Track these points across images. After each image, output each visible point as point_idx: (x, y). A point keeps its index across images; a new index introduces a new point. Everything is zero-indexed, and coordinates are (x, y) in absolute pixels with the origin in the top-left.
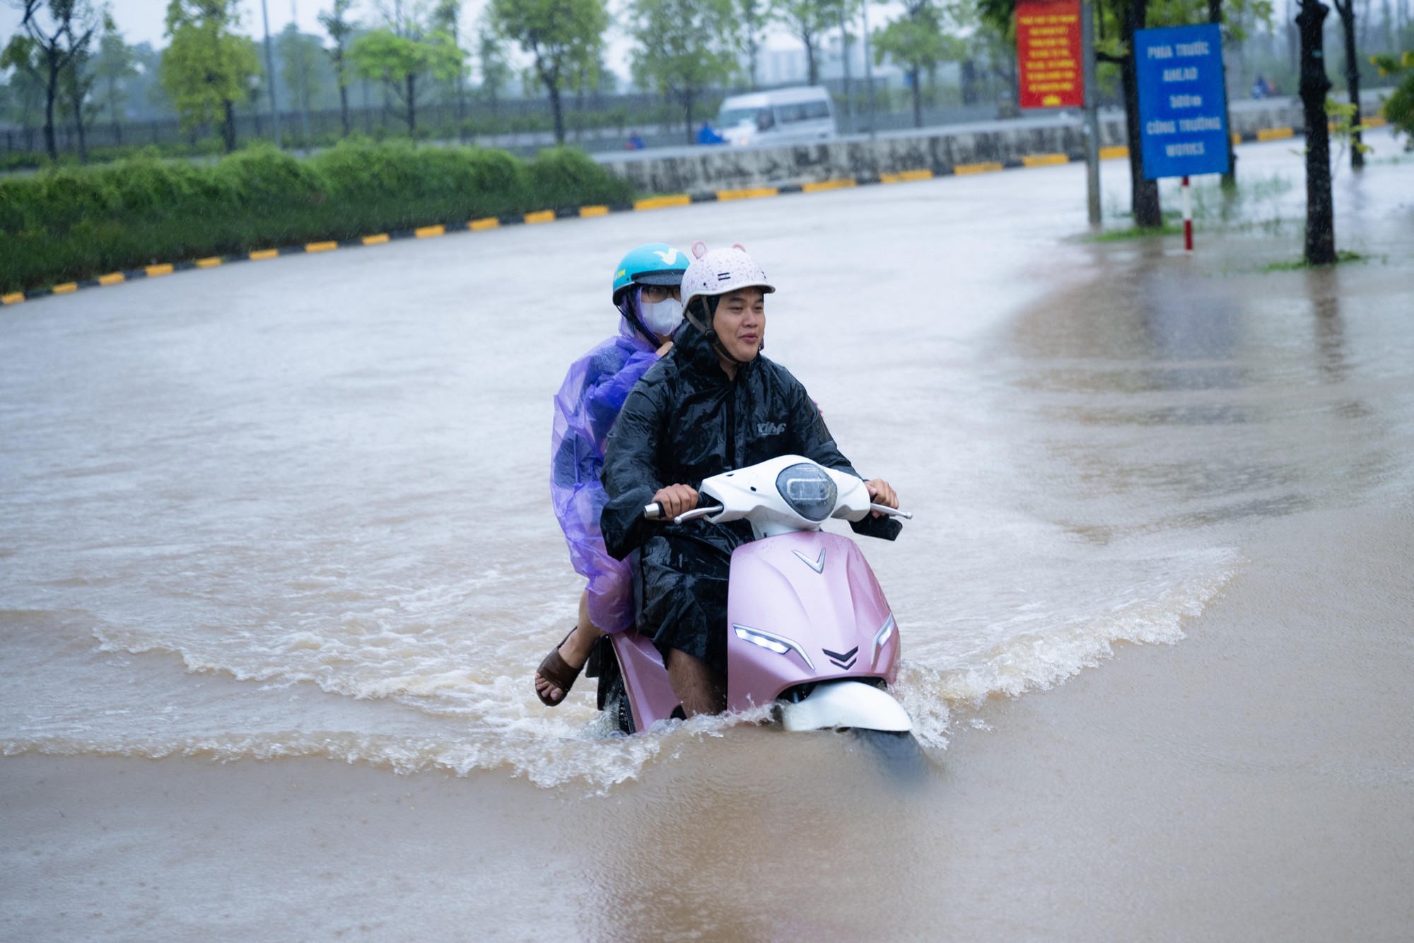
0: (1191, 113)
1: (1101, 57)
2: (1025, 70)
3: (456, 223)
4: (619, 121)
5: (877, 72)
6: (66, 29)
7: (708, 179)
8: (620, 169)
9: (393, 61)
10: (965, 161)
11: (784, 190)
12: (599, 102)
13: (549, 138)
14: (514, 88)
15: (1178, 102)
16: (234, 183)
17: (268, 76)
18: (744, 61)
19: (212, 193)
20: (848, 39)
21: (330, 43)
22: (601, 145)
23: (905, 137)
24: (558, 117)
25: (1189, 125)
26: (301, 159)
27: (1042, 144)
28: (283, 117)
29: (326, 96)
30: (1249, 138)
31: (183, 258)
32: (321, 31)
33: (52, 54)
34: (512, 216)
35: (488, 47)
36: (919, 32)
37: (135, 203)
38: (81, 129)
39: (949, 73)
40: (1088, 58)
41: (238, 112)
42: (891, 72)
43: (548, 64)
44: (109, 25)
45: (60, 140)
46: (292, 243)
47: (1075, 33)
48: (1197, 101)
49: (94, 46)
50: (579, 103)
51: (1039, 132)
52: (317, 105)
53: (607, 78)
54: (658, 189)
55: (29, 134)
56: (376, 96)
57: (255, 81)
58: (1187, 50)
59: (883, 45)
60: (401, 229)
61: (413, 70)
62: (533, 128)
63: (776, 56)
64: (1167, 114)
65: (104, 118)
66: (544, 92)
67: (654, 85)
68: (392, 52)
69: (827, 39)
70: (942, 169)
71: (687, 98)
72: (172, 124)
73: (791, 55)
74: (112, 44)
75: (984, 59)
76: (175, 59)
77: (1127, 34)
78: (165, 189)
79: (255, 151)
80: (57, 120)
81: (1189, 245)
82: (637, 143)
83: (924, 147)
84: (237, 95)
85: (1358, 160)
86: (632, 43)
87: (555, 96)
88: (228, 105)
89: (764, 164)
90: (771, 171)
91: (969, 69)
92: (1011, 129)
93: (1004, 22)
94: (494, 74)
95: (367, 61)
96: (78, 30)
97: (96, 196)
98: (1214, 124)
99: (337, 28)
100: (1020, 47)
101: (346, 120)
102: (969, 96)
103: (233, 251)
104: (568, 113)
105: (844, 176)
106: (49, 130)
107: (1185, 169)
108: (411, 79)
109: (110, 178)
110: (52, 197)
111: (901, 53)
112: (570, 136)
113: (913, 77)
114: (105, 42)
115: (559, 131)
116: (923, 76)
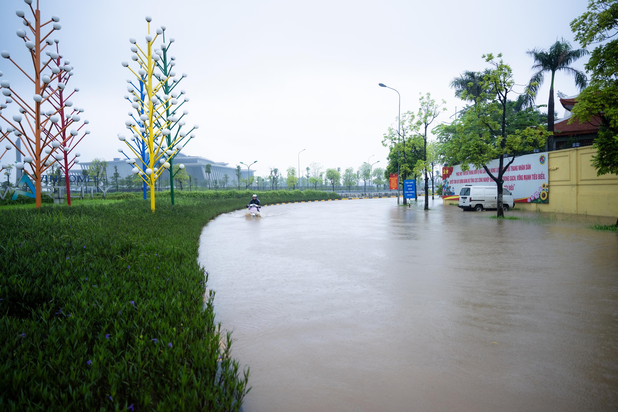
0: (411, 190)
1: (400, 183)
2: (390, 185)
3: (320, 200)
4: (341, 189)
5: (373, 185)
6: (276, 175)
7: (351, 197)
8: (340, 195)
9: (314, 181)
10: (383, 196)
11: (360, 198)
12: (339, 187)
13: (332, 191)
14: (329, 185)
15: (409, 189)
16: (293, 194)
17: (299, 182)
18: (357, 183)
19: (291, 195)
20: (370, 181)
21: (307, 178)
22: (339, 192)
23: (376, 193)
24: (334, 189)
25: (410, 192)
26: (302, 192)
27: (393, 195)
28: (301, 187)
29: (306, 185)
30: (420, 195)
31: (287, 202)
32: (306, 177)
33: (274, 178)
34: (326, 200)
35: (326, 180)
36: (379, 181)
37: (282, 195)
38: (276, 187)
39: (382, 186)
40: (399, 184)
41: (295, 186)
42: (375, 185)
43: (333, 182)
44: (281, 175)
45: (274, 188)
46: (300, 201)
47: (397, 180)
48: (412, 189)
49: (279, 178)
50: (336, 187)
51: (393, 193)
52: (305, 186)
53: (340, 184)
54: (345, 197)
55: (271, 187)
56: (312, 185)
57: (297, 182)
58: (410, 183)
59: (374, 182)
60: (313, 200)
61: (316, 182)
62: (331, 190)
63: (361, 183)
64: (408, 190)
65: (279, 186)
66: (332, 185)
67: (345, 186)
68: (314, 180)
69: (367, 181)
70: (380, 197)
71: (349, 187)
72: (288, 187)
73: (363, 183)
74: (281, 178)
75: (387, 184)
76: (288, 179)
77: (403, 181)
78: (285, 194)
79: (296, 190)
80: (274, 186)
81: (410, 207)
82: (343, 192)
83: (378, 194)
84: (295, 184)
85: (433, 198)
86: (343, 180)
87: (333, 186)
88: (294, 185)
89: (358, 195)
90: (359, 196)
91: (385, 185)
92: (389, 193)
93: (388, 179)
94: (326, 183)
95: (311, 181)
96: (277, 175)
97: (277, 194)
98: (414, 192)
99: (308, 177)
100: (390, 182)
101: (308, 187)
102: (385, 189)
103: (293, 202)
104: (335, 188)
105: (368, 197)
106: (273, 187)
107: (410, 198)
108: (316, 183)
109: (279, 192)
110: (272, 194)
111: (376, 183)
112: (335, 191)
113: (378, 186)
114: (281, 177)
115: (333, 190)
116: (379, 186)
